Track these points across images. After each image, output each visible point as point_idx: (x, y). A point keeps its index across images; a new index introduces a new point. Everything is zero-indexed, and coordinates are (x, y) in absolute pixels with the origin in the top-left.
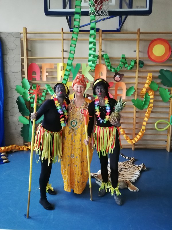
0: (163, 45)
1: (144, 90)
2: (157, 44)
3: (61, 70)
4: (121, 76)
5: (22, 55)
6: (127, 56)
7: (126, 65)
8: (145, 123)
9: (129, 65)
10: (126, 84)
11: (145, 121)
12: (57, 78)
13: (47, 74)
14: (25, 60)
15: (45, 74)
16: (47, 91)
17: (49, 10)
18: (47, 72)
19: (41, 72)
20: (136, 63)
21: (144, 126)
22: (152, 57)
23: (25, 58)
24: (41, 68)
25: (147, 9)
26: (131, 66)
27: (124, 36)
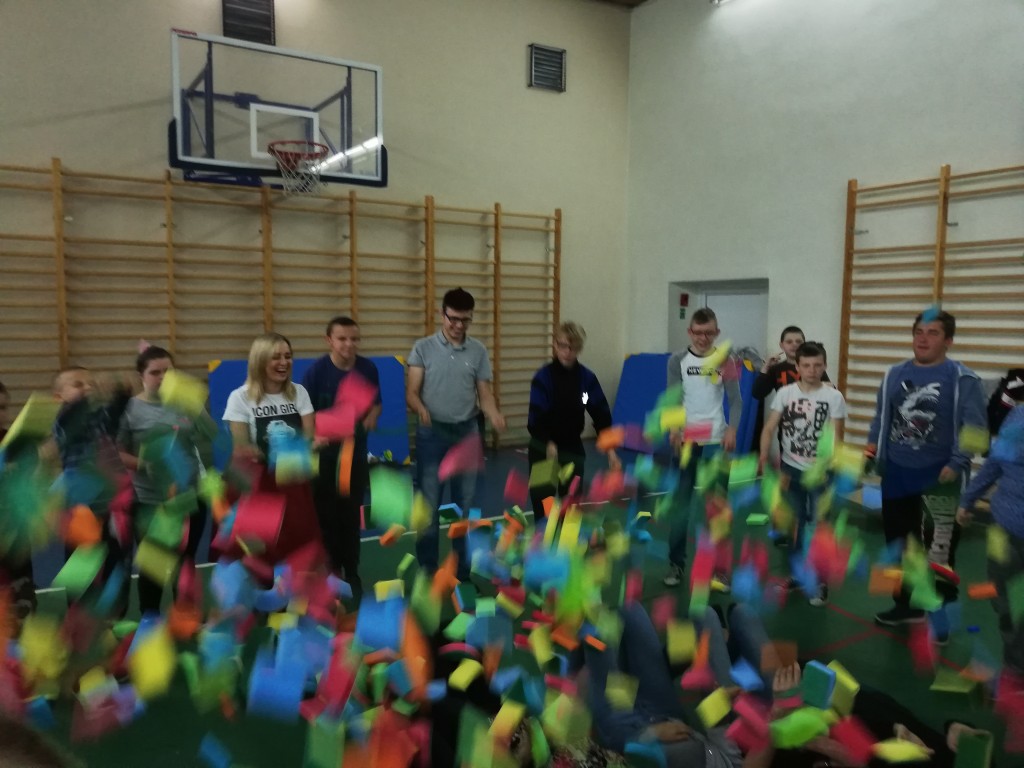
17: (181, 157)
25: (378, 178)
27: (321, 203)
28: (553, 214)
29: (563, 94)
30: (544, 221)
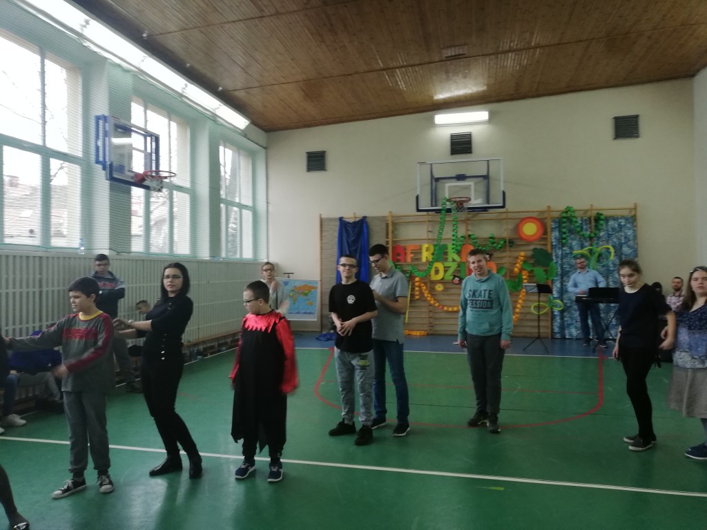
0: (534, 223)
1: (516, 270)
2: (527, 223)
3: (427, 251)
4: (491, 255)
5: (387, 237)
6: (495, 236)
7: (495, 245)
8: (519, 306)
9: (498, 244)
10: (496, 264)
11: (519, 303)
12: (420, 259)
13: (412, 255)
14: (390, 242)
15: (409, 256)
16: (411, 272)
17: (420, 208)
18: (412, 253)
19: (406, 253)
20: (505, 242)
21: (518, 308)
22: (523, 236)
23: (390, 240)
24: (405, 250)
25: (501, 204)
26: (500, 246)
27: (493, 216)
28: (632, 206)
29: (639, 139)
30: (628, 211)
